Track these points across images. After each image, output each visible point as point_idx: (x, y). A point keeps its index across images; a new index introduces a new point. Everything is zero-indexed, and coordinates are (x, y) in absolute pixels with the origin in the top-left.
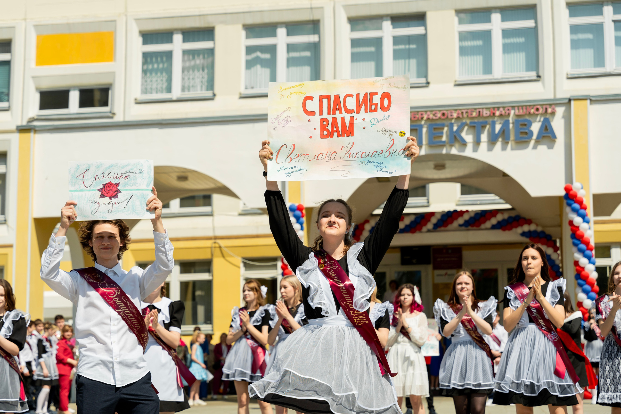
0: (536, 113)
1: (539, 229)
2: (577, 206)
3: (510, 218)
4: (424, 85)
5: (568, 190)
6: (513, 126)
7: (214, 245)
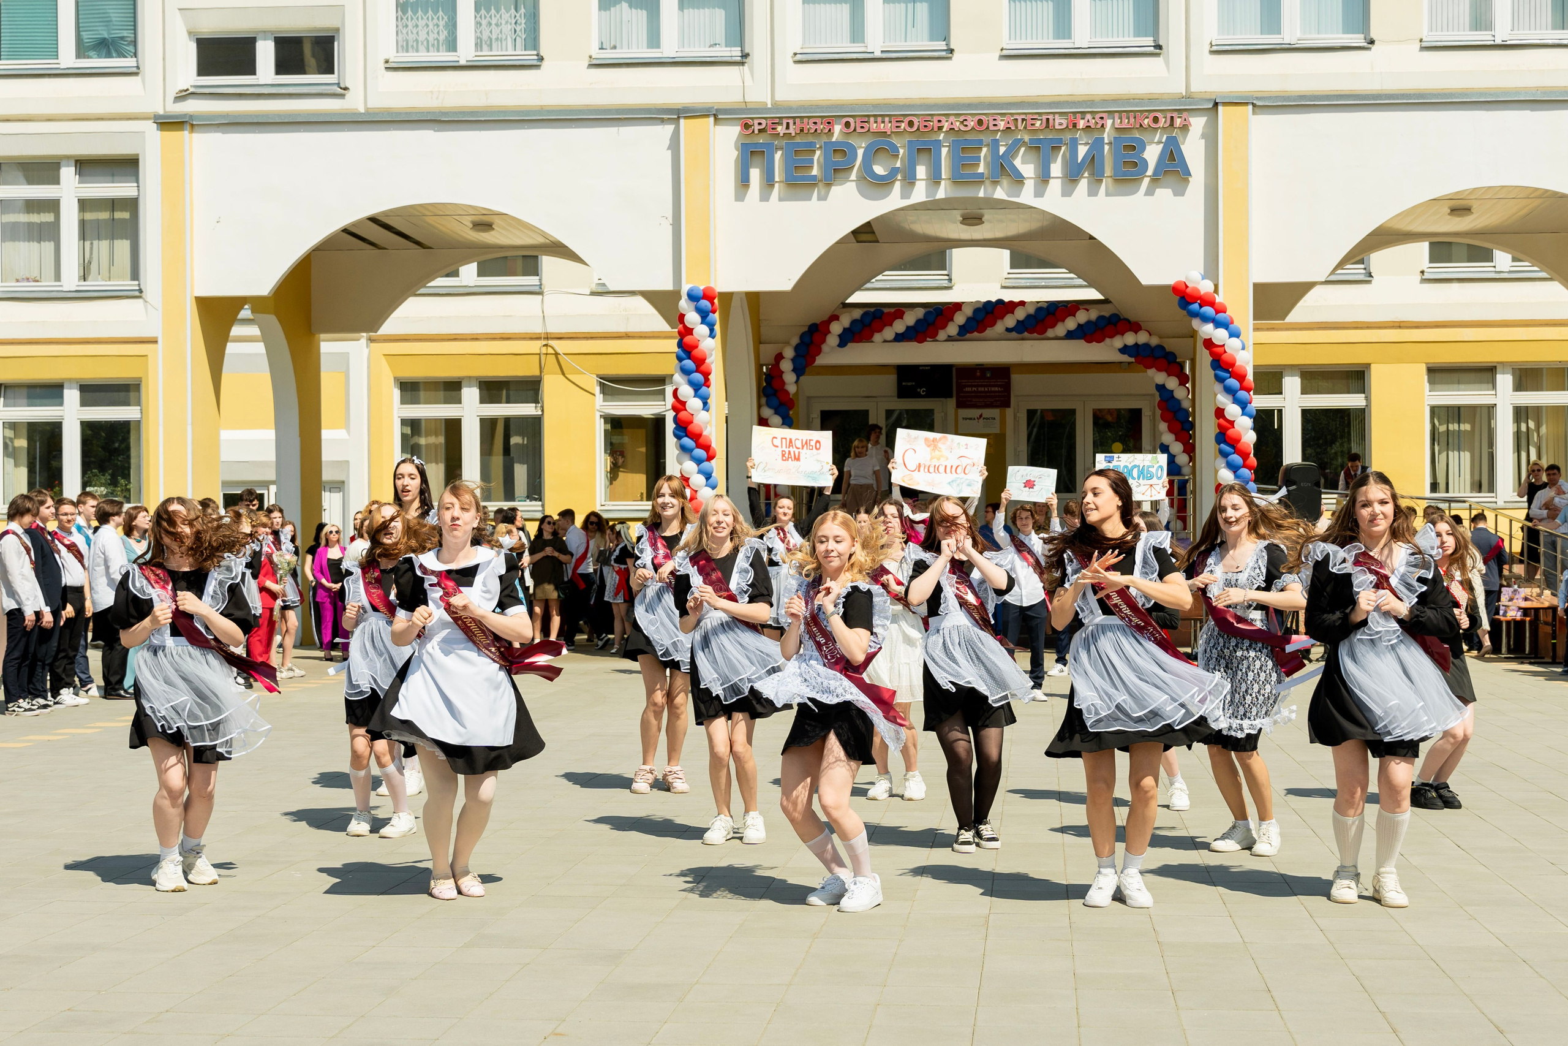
0: (1154, 125)
1: (1154, 341)
2: (1206, 311)
3: (1101, 318)
6: (1110, 149)
7: (544, 350)
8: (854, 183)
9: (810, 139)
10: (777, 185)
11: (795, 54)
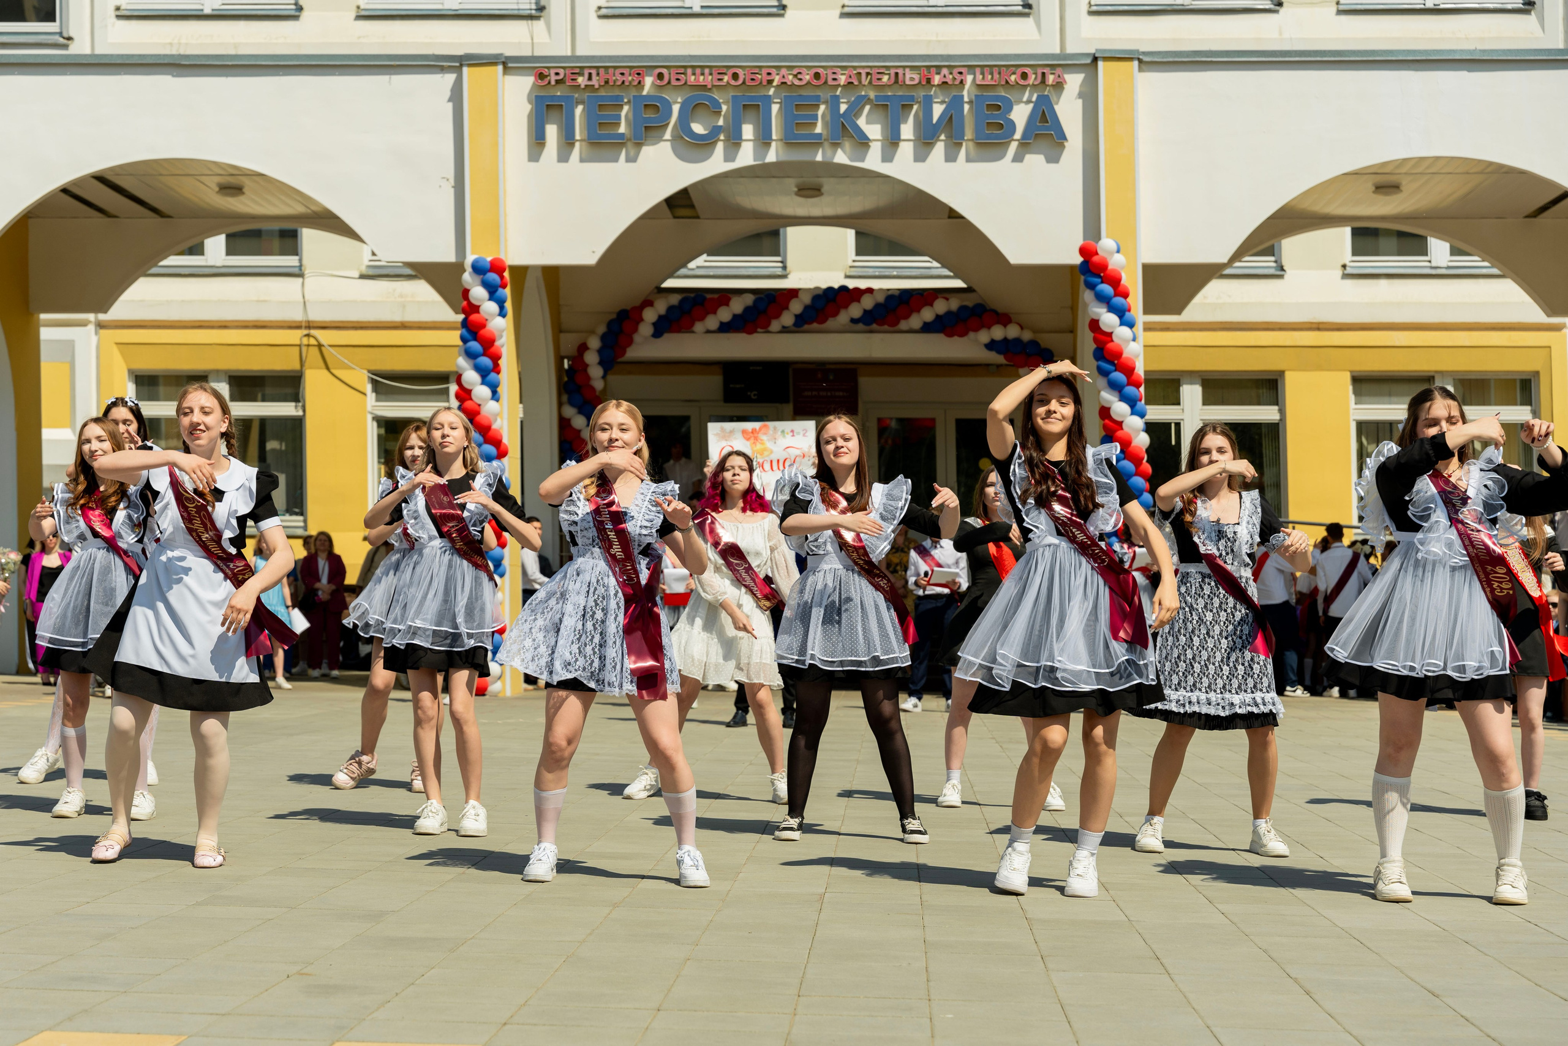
0: (1022, 82)
1: (1027, 336)
2: (1106, 289)
3: (962, 308)
4: (774, 10)
5: (1086, 252)
6: (971, 109)
7: (305, 341)
8: (669, 143)
9: (617, 92)
10: (577, 144)
11: (600, 8)
